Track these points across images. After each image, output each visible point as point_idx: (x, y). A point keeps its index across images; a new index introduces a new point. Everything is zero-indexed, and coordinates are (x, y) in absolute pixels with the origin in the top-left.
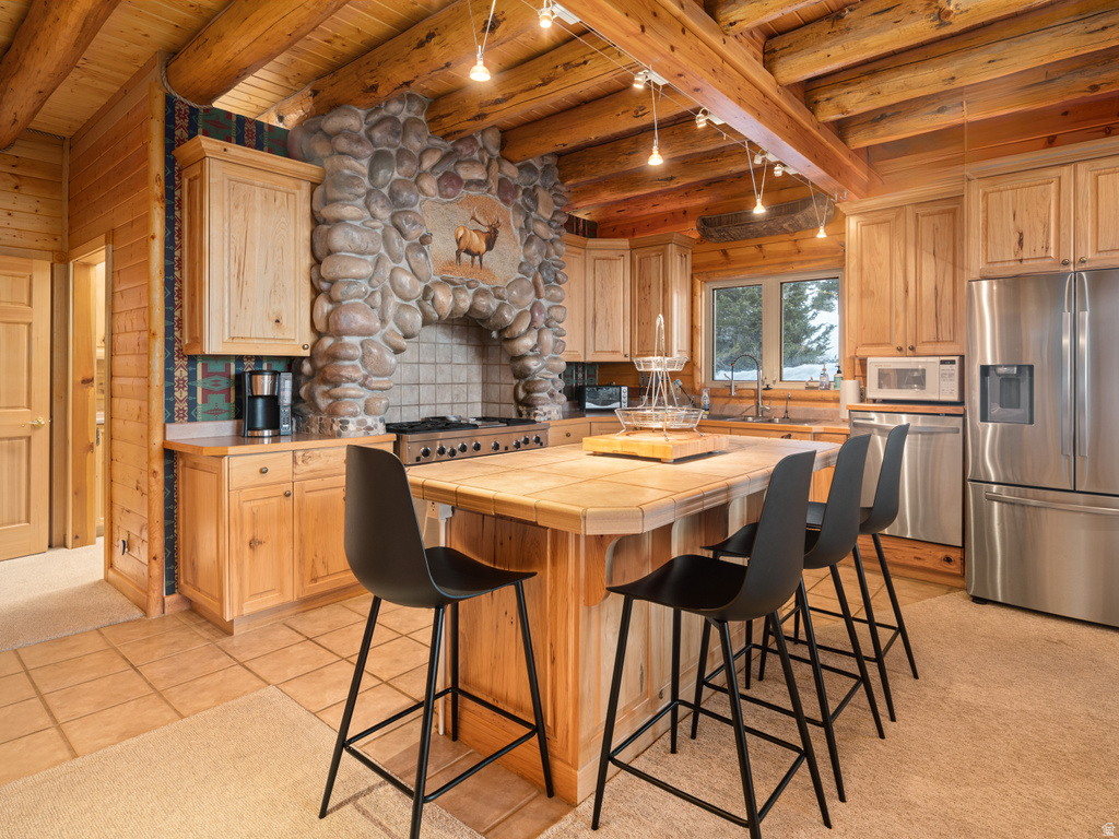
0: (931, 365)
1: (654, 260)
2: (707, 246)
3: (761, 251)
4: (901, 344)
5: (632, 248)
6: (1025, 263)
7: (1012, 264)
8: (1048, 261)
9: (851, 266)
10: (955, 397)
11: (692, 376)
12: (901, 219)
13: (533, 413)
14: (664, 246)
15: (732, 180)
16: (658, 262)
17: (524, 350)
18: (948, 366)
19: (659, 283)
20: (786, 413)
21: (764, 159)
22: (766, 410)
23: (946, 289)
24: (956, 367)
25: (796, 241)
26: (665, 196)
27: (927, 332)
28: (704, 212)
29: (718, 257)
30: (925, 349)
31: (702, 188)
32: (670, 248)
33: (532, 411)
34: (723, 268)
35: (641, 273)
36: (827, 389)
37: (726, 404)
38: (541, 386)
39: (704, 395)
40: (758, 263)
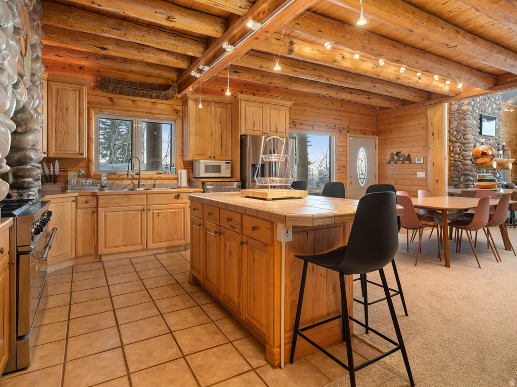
0: (223, 164)
1: (70, 93)
2: (99, 92)
3: (134, 104)
4: (210, 155)
5: (48, 81)
6: (255, 131)
7: (252, 131)
8: (260, 132)
9: (191, 121)
10: (230, 176)
11: (88, 168)
12: (210, 106)
13: (26, 194)
14: (79, 86)
15: (121, 61)
16: (74, 95)
17: (31, 143)
18: (228, 164)
19: (75, 108)
20: (154, 186)
21: (203, 68)
22: (144, 185)
23: (224, 136)
24: (230, 164)
25: (154, 103)
26: (69, 53)
27: (218, 151)
28: (96, 72)
29: (107, 101)
30: (219, 157)
31: (100, 58)
32: (85, 89)
33: (24, 193)
34: (111, 108)
35: (59, 99)
36: (168, 174)
37: (113, 183)
38: (35, 173)
39: (103, 179)
40: (133, 110)
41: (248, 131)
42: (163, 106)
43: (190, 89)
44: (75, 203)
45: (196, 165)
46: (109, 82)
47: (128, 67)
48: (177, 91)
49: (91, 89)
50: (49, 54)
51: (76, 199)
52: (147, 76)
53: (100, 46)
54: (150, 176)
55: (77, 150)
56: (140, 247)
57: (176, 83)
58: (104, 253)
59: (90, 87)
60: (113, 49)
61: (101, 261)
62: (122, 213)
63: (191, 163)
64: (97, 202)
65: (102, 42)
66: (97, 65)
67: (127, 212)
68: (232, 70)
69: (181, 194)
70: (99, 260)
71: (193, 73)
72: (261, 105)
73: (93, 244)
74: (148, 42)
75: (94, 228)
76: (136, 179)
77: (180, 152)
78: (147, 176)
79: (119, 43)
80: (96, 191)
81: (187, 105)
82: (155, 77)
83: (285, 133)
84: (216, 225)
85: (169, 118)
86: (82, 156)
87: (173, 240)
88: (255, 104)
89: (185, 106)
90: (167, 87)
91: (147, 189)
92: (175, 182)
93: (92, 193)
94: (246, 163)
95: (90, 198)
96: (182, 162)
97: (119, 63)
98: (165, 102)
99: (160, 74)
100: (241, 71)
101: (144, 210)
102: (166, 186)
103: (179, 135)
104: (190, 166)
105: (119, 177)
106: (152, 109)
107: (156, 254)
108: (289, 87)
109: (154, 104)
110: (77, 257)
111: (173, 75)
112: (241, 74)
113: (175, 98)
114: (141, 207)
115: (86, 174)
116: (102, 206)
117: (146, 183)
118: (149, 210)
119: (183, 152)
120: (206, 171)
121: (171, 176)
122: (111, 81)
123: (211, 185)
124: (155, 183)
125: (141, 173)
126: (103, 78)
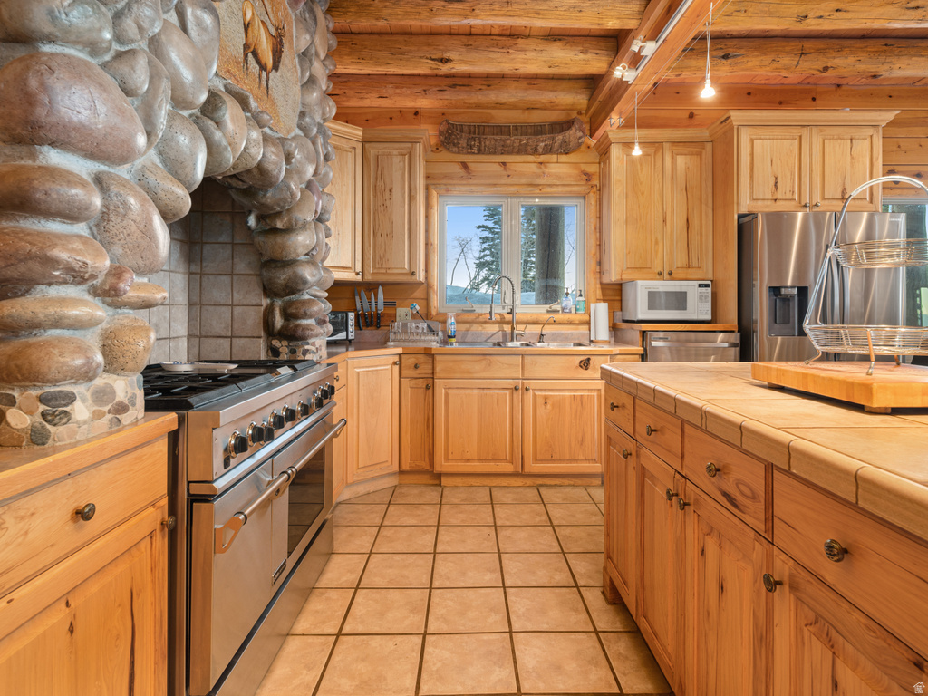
0: (691, 288)
1: (396, 160)
2: (445, 155)
3: (505, 169)
4: (659, 269)
5: (364, 142)
6: (778, 202)
7: (769, 203)
8: (793, 203)
9: (617, 193)
10: (708, 317)
11: (427, 300)
12: (660, 154)
13: (301, 349)
14: (409, 145)
15: (481, 87)
16: (402, 163)
17: (302, 251)
18: (704, 289)
19: (404, 188)
20: (541, 337)
21: (641, 48)
22: (521, 335)
23: (695, 222)
24: (709, 290)
25: (541, 163)
26: (397, 88)
27: (680, 259)
28: (441, 117)
29: (458, 170)
30: (681, 274)
31: (445, 88)
32: (419, 148)
33: (299, 347)
34: (464, 182)
35: (379, 173)
36: (570, 312)
37: (468, 330)
38: (316, 309)
39: (449, 321)
40: (503, 182)
41: (760, 203)
42: (560, 168)
43: (615, 119)
44: (397, 367)
45: (628, 291)
46: (462, 131)
47: (492, 96)
48: (588, 132)
49: (432, 151)
50: (368, 96)
51: (400, 360)
52: (528, 109)
53: (438, 56)
54: (534, 318)
55: (406, 267)
56: (509, 468)
57: (586, 114)
58: (444, 470)
59: (431, 146)
60: (461, 58)
61: (440, 485)
62: (476, 391)
63: (618, 287)
64: (433, 368)
65: (441, 48)
66: (441, 102)
67: (485, 391)
68: (715, 53)
69: (593, 358)
70: (437, 482)
71: (618, 72)
72: (796, 132)
73: (427, 449)
74: (519, 16)
75: (428, 419)
76: (508, 323)
77: (593, 263)
78: (529, 318)
79: (470, 43)
80: (434, 345)
81: (609, 158)
82: (545, 109)
83: (871, 202)
84: (673, 472)
85: (570, 192)
86: (414, 277)
87: (577, 461)
88: (778, 131)
89: (605, 163)
90: (565, 125)
91: (527, 345)
92: (584, 329)
93: (426, 349)
94: (753, 285)
95: (422, 358)
96: (599, 286)
97: (477, 91)
98: (564, 158)
99: (554, 99)
100: (742, 51)
101: (516, 389)
102: (565, 338)
103: (593, 228)
104: (615, 294)
105: (478, 317)
106: (538, 176)
107: (541, 485)
108: (883, 70)
109: (542, 166)
110: (401, 472)
111: (579, 97)
112: (739, 59)
113: (583, 147)
114: (510, 384)
115: (423, 312)
116: (442, 375)
117: (527, 331)
118: (527, 389)
119: (600, 263)
120: (651, 306)
121: (576, 318)
122: (465, 128)
123: (665, 339)
124: (544, 332)
125: (517, 310)
126: (451, 126)
